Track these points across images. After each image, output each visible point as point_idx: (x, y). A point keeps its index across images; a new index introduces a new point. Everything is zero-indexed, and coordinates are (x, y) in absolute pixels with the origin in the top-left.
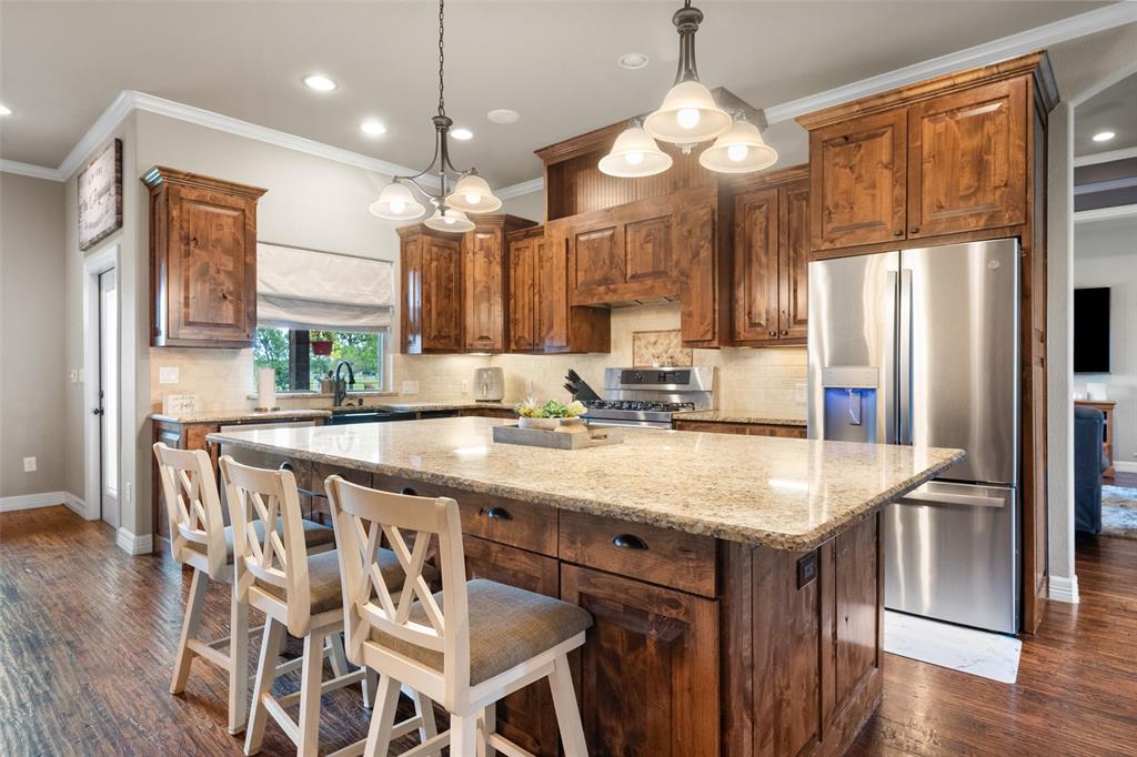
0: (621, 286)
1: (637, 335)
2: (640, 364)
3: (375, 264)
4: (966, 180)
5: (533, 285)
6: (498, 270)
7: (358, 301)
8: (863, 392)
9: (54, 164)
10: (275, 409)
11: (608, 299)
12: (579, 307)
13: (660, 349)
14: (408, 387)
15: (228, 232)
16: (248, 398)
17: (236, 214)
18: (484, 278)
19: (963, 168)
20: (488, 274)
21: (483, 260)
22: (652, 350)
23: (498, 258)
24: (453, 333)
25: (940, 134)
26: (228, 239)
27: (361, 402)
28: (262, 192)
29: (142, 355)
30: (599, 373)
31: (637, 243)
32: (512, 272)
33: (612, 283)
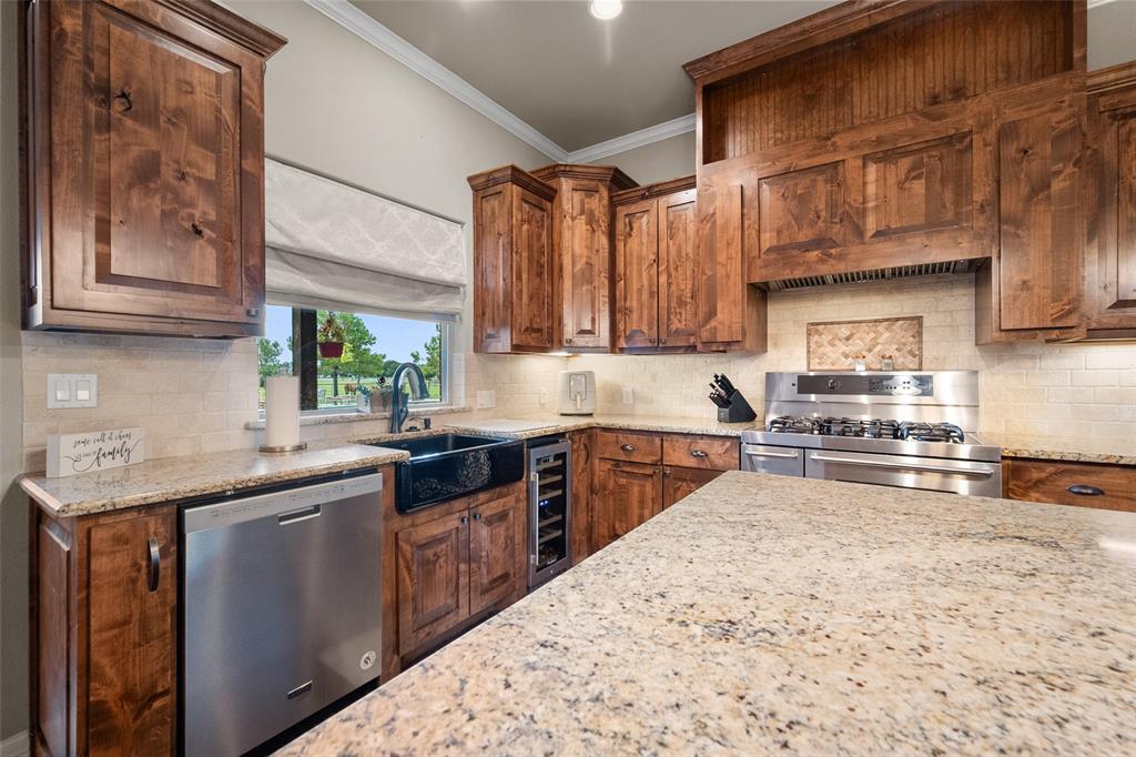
1: (813, 328)
2: (820, 368)
3: (443, 224)
5: (657, 261)
6: (604, 241)
7: (422, 273)
10: (300, 448)
12: (756, 285)
13: (858, 345)
14: (484, 399)
16: (247, 427)
17: (223, 69)
18: (585, 252)
20: (591, 246)
21: (584, 227)
22: (842, 348)
23: (604, 226)
24: (546, 325)
27: (427, 423)
29: (4, 349)
30: (748, 379)
31: (892, 180)
32: (620, 246)
33: (835, 245)
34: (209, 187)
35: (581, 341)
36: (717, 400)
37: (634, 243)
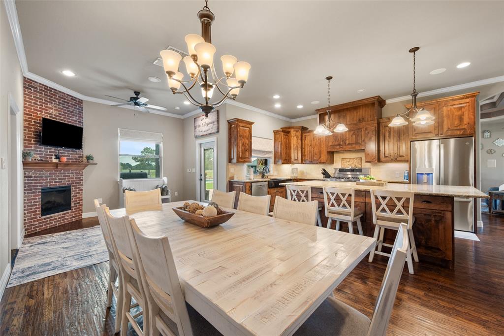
0: (344, 147)
1: (343, 159)
2: (344, 167)
3: (268, 140)
4: (457, 122)
5: (311, 145)
6: (300, 141)
8: (428, 174)
9: (182, 114)
11: (333, 150)
12: (329, 152)
13: (351, 163)
15: (247, 134)
17: (248, 129)
19: (455, 119)
20: (297, 143)
21: (296, 139)
22: (348, 163)
23: (300, 138)
24: (288, 159)
25: (449, 111)
26: (247, 136)
28: (253, 123)
29: (227, 165)
30: (330, 169)
31: (350, 135)
32: (303, 142)
33: (341, 145)
34: (248, 144)
35: (295, 162)
36: (323, 173)
37: (306, 141)
